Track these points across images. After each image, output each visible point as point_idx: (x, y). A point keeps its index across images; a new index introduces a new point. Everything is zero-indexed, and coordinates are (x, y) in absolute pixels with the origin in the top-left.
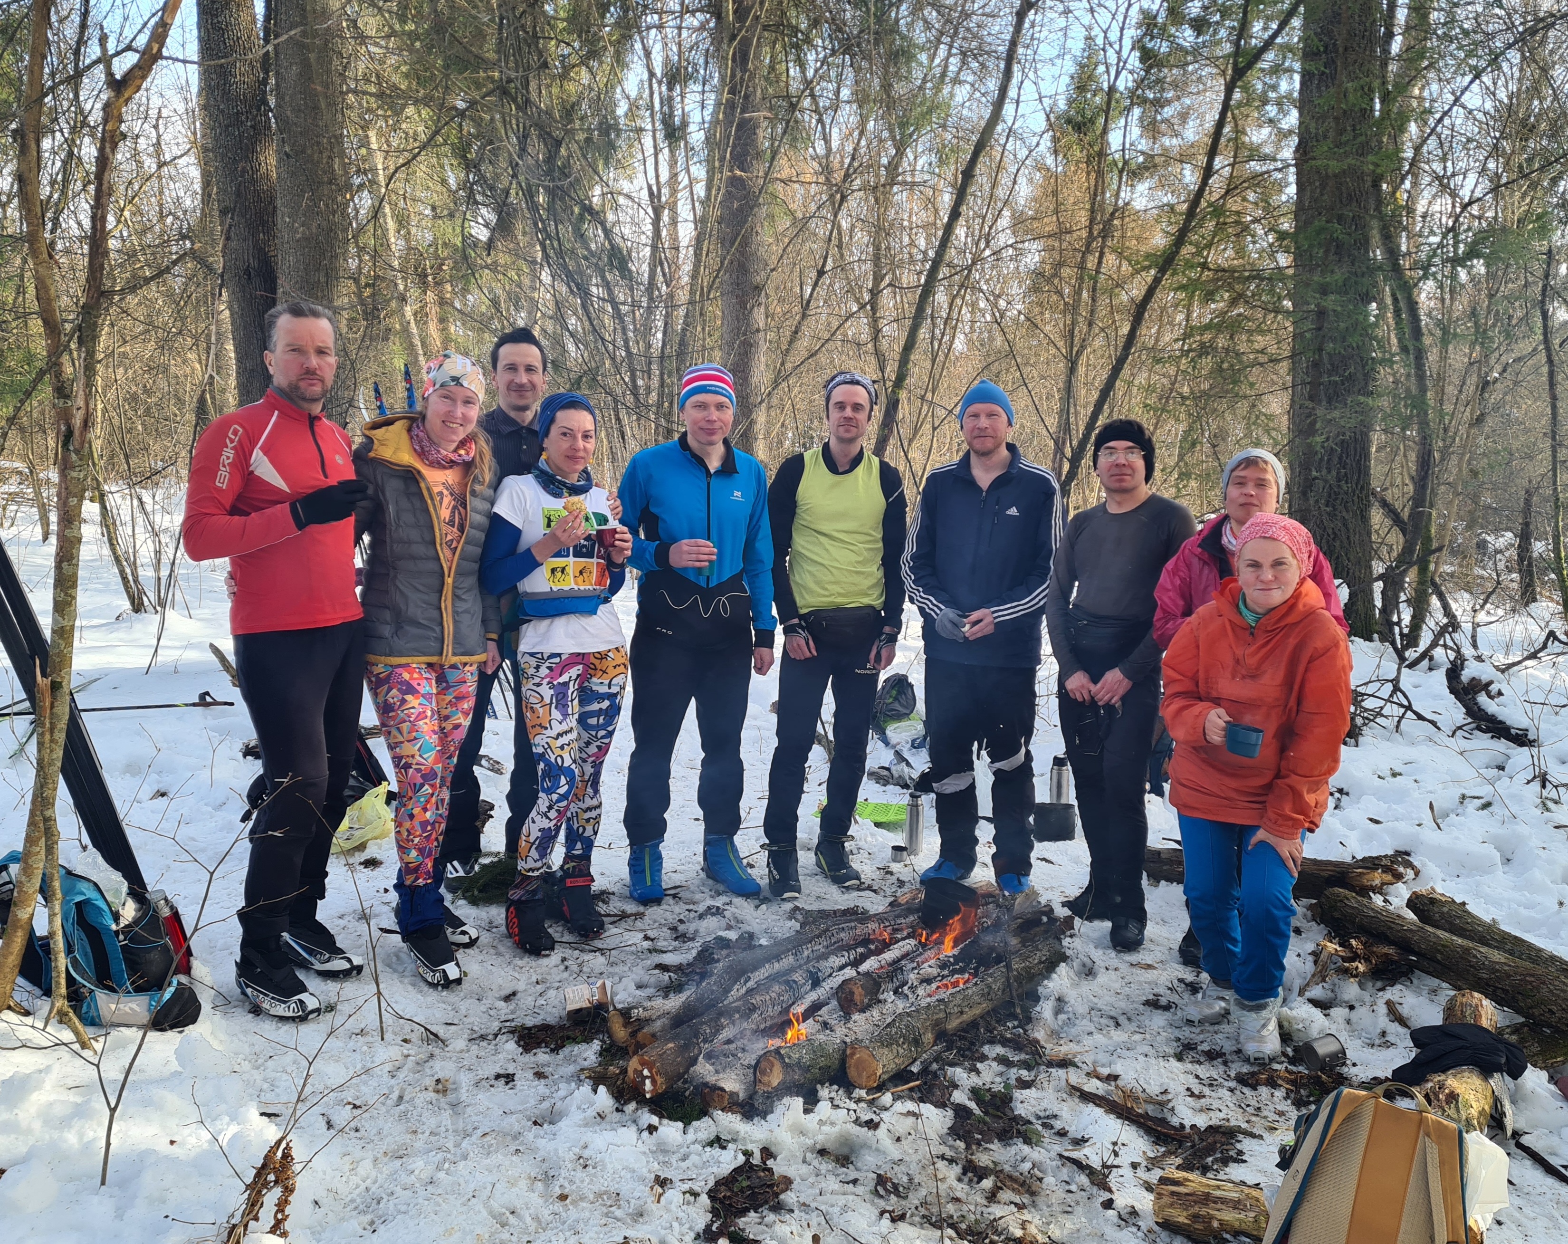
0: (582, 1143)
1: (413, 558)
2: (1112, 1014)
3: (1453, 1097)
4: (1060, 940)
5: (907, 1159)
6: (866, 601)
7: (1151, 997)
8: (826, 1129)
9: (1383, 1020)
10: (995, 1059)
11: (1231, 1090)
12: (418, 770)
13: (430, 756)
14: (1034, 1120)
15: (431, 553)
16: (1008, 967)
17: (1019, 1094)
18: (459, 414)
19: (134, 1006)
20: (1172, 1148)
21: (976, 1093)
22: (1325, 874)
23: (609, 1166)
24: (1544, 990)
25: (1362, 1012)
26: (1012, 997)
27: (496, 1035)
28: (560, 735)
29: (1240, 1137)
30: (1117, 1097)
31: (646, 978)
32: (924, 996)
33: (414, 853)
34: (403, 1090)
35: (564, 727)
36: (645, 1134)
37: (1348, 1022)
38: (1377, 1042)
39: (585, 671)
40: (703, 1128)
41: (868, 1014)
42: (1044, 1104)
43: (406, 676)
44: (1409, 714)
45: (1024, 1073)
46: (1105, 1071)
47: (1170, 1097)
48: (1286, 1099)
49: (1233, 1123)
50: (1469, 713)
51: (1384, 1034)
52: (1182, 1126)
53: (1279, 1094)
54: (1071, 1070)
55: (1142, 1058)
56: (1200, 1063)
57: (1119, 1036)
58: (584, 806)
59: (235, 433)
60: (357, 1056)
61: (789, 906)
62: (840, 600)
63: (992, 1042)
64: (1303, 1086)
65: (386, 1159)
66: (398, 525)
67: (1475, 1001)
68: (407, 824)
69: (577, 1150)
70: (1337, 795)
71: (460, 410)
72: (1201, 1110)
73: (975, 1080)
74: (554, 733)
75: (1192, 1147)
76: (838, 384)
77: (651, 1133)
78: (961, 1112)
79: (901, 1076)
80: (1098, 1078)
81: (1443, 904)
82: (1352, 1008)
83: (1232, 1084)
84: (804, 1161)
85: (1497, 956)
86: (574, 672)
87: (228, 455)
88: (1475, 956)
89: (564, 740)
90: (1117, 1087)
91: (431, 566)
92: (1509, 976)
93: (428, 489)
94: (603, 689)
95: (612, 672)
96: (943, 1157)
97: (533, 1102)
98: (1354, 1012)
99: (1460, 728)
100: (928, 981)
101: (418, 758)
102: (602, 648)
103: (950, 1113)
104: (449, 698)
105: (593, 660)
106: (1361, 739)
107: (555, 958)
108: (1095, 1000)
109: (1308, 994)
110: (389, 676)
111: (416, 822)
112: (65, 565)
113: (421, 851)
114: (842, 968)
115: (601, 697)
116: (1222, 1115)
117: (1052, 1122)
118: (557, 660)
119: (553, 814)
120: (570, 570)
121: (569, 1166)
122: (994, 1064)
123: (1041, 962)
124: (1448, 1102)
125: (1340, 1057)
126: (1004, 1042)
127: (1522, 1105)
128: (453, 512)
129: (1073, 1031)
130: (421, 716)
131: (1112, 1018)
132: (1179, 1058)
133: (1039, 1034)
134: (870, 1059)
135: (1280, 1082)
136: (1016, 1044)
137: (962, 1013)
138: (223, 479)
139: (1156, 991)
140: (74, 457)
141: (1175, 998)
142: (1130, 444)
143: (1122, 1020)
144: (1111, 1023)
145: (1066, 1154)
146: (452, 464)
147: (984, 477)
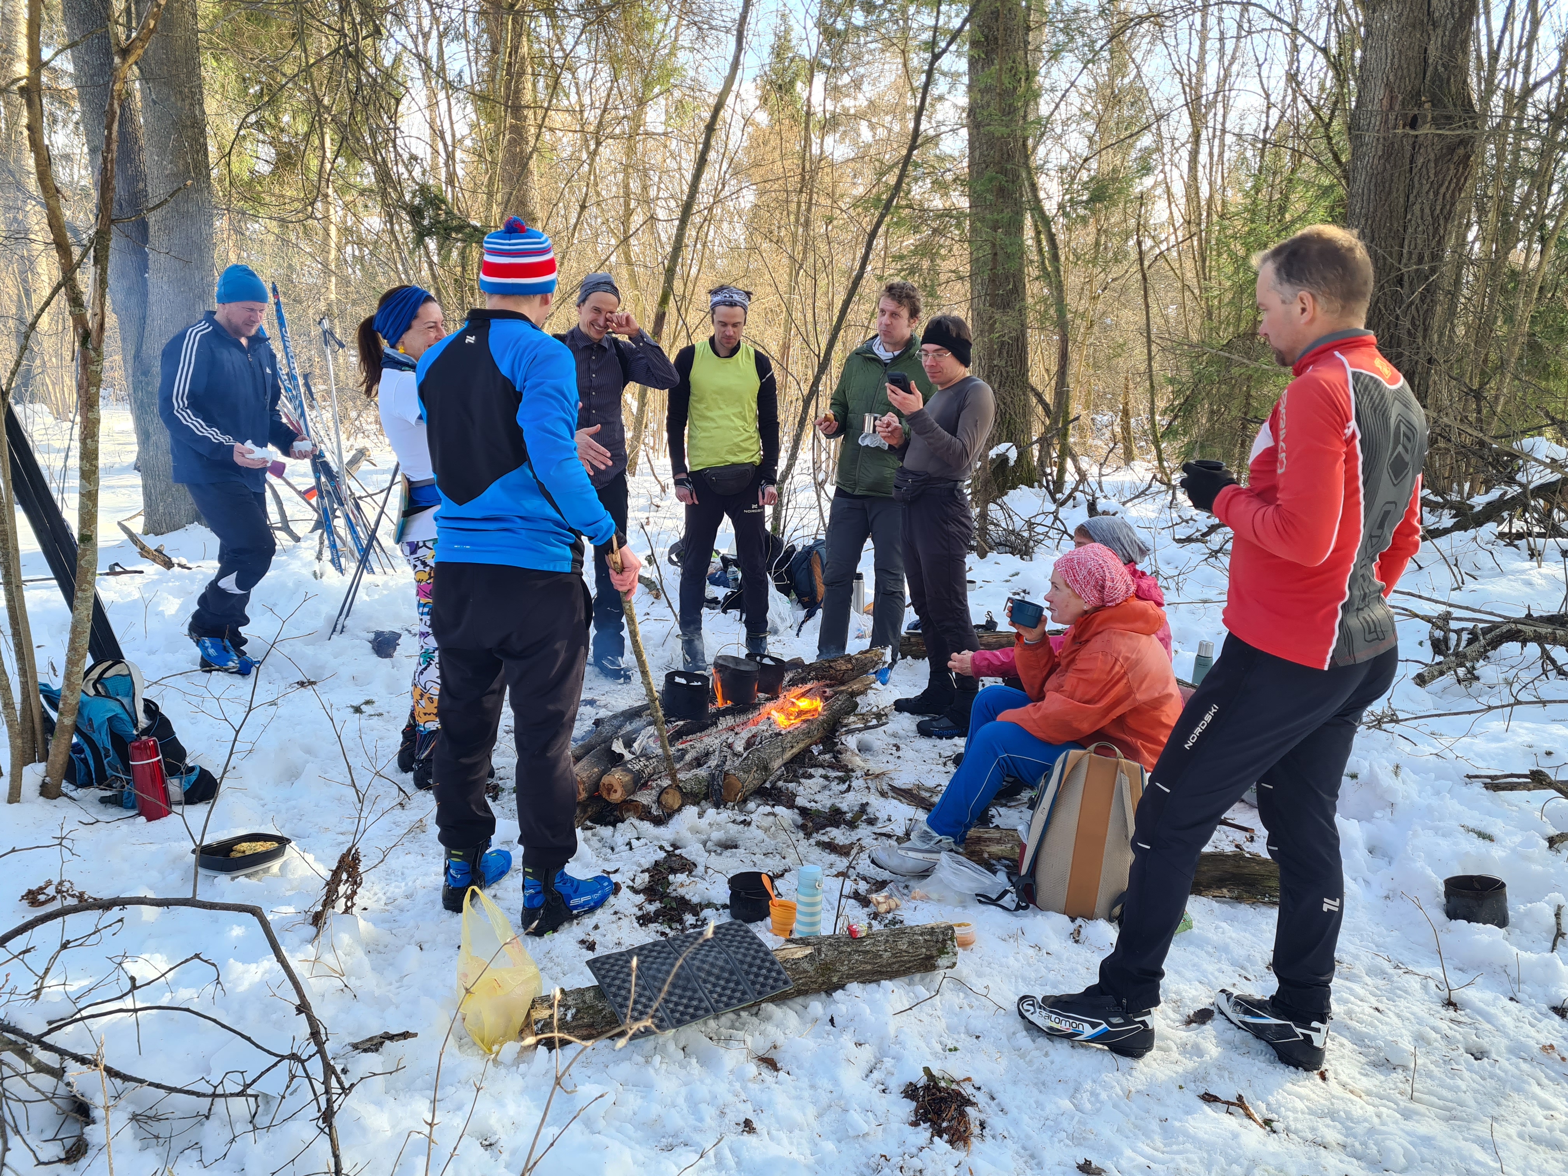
8: (714, 828)
10: (819, 777)
40: (628, 832)
63: (815, 766)
78: (803, 810)
79: (760, 790)
103: (797, 812)
112: (89, 441)
122: (820, 780)
126: (824, 766)
131: (894, 744)
133: (848, 759)
134: (736, 782)
136: (833, 768)
140: (92, 354)
144: (894, 748)
145: (878, 831)
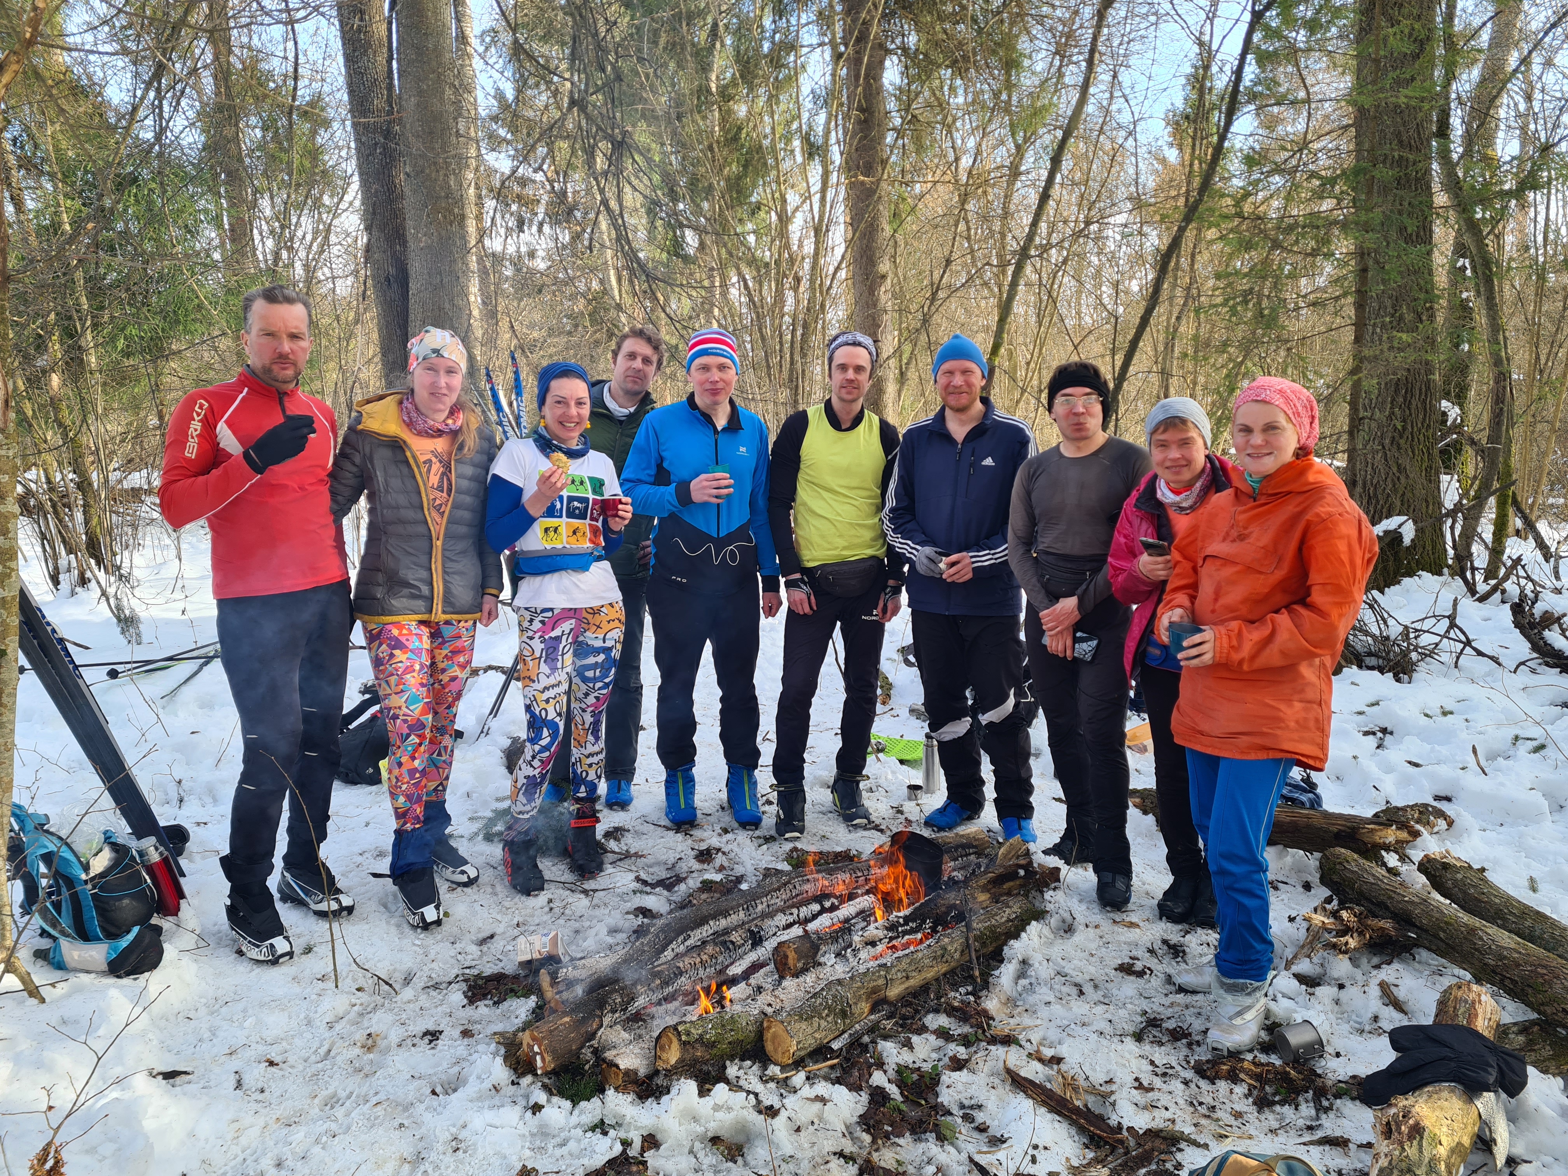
0: (461, 1122)
1: (402, 522)
2: (1078, 980)
3: (1417, 1131)
4: (1042, 892)
5: (799, 1155)
6: (870, 552)
7: (1127, 960)
8: (720, 1115)
9: (1373, 1002)
10: (935, 1032)
11: (1186, 1083)
12: (405, 721)
13: (417, 708)
14: (955, 1110)
15: (419, 516)
16: (968, 927)
17: (948, 1077)
18: (443, 384)
19: (94, 953)
20: (1101, 1154)
21: (902, 1075)
22: (1334, 829)
23: (480, 1150)
24: (1558, 988)
25: (1352, 993)
26: (970, 961)
27: (450, 983)
28: (546, 688)
29: (1183, 1145)
30: (1055, 1087)
31: (621, 923)
32: (866, 960)
33: (402, 799)
34: (333, 1044)
35: (552, 681)
36: (529, 1113)
37: (1337, 1002)
38: (1367, 1028)
39: (578, 625)
40: (591, 1109)
41: (801, 979)
42: (972, 1091)
43: (395, 632)
44: (1468, 650)
45: (962, 1052)
46: (1048, 1053)
47: (1114, 1087)
48: (1247, 1096)
49: (1179, 1127)
50: (1535, 648)
51: (1376, 1019)
52: (1120, 1126)
53: (1240, 1090)
54: (1014, 1048)
55: (1094, 1037)
56: (1161, 1044)
57: (1079, 1008)
58: (586, 752)
59: (201, 407)
60: (305, 1004)
61: (788, 846)
62: (846, 553)
63: (937, 1011)
64: (1268, 1082)
65: (275, 1126)
66: (387, 491)
67: (1472, 996)
68: (396, 772)
69: (454, 1130)
70: (1379, 735)
71: (443, 380)
72: (1145, 1108)
73: (906, 1057)
74: (540, 687)
75: (1126, 1154)
76: (840, 346)
77: (534, 1114)
78: (878, 1096)
79: (821, 1052)
80: (1041, 1060)
81: (1457, 869)
82: (1341, 987)
83: (1189, 1074)
84: (691, 1152)
85: (1505, 939)
86: (567, 626)
87: (196, 426)
88: (1481, 938)
89: (551, 693)
90: (1059, 1071)
91: (421, 529)
92: (1518, 965)
93: (414, 457)
94: (599, 644)
95: (605, 627)
96: (841, 1154)
97: (445, 1065)
98: (1343, 992)
99: (1523, 663)
100: (873, 944)
101: (404, 709)
102: (595, 604)
103: (865, 1097)
104: (445, 652)
105: (585, 614)
106: (1415, 675)
107: (542, 898)
108: (1063, 963)
109: (1295, 969)
110: (380, 632)
111: (404, 770)
113: (409, 797)
114: (789, 926)
115: (597, 651)
116: (1168, 1115)
117: (975, 1113)
118: (550, 614)
119: (536, 763)
120: (563, 530)
121: (441, 1148)
122: (932, 1038)
123: (1009, 920)
124: (1411, 1138)
125: (1317, 1048)
126: (951, 1011)
127: (1522, 1123)
128: (441, 479)
129: (1032, 999)
130: (409, 669)
131: (1076, 985)
132: (1139, 1037)
133: (991, 1004)
134: (785, 1034)
135: (1242, 1076)
136: (961, 1014)
137: (907, 978)
138: (192, 450)
139: (1134, 953)
141: (1152, 963)
142: (1088, 390)
143: (1088, 988)
144: (1074, 991)
145: (977, 1158)
146: (439, 433)
147: (958, 429)
